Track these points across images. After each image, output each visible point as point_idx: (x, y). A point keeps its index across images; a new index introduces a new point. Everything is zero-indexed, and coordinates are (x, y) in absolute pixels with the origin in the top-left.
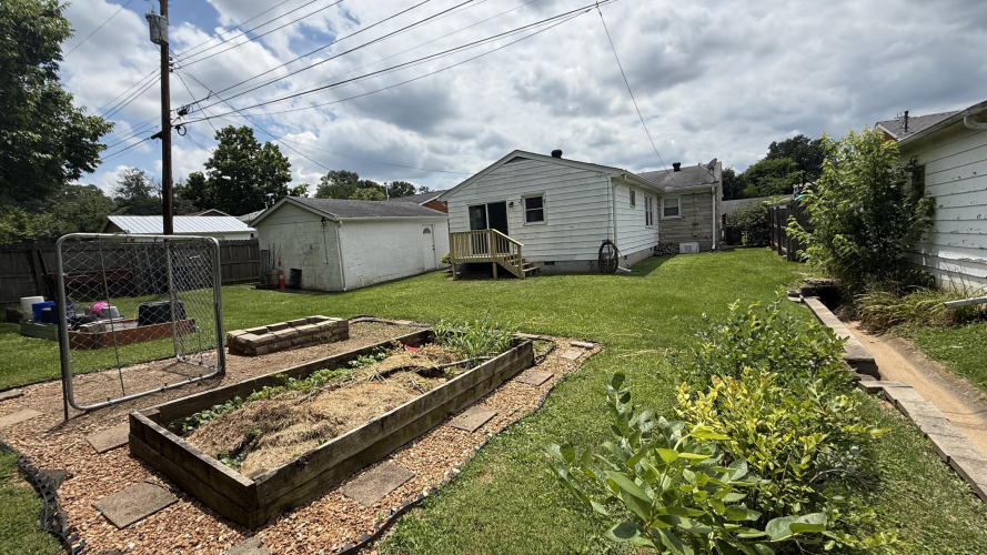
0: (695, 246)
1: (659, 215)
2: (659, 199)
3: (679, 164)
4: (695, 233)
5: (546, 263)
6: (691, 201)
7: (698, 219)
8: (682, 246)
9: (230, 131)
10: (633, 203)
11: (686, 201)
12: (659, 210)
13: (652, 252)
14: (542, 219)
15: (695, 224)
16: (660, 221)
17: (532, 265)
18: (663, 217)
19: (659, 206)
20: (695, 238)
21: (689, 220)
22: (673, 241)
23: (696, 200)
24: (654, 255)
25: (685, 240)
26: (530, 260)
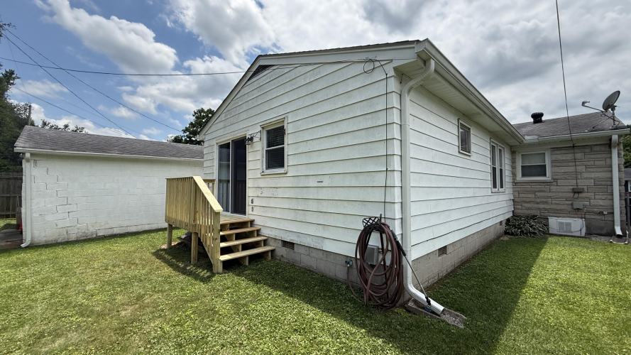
0: (577, 225)
1: (514, 175)
2: (513, 153)
3: (541, 115)
4: (578, 204)
5: (285, 243)
6: (569, 157)
7: (582, 183)
8: (554, 223)
9: (202, 110)
10: (465, 145)
11: (560, 157)
12: (513, 168)
13: (504, 227)
14: (282, 165)
15: (577, 191)
16: (515, 183)
17: (265, 242)
18: (519, 177)
19: (513, 161)
20: (576, 212)
21: (567, 185)
22: (537, 213)
23: (579, 156)
24: (506, 233)
25: (558, 213)
26: (265, 232)
